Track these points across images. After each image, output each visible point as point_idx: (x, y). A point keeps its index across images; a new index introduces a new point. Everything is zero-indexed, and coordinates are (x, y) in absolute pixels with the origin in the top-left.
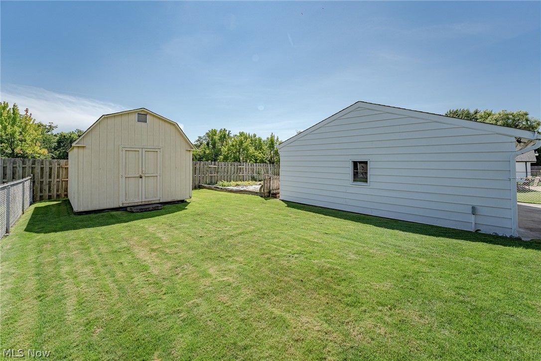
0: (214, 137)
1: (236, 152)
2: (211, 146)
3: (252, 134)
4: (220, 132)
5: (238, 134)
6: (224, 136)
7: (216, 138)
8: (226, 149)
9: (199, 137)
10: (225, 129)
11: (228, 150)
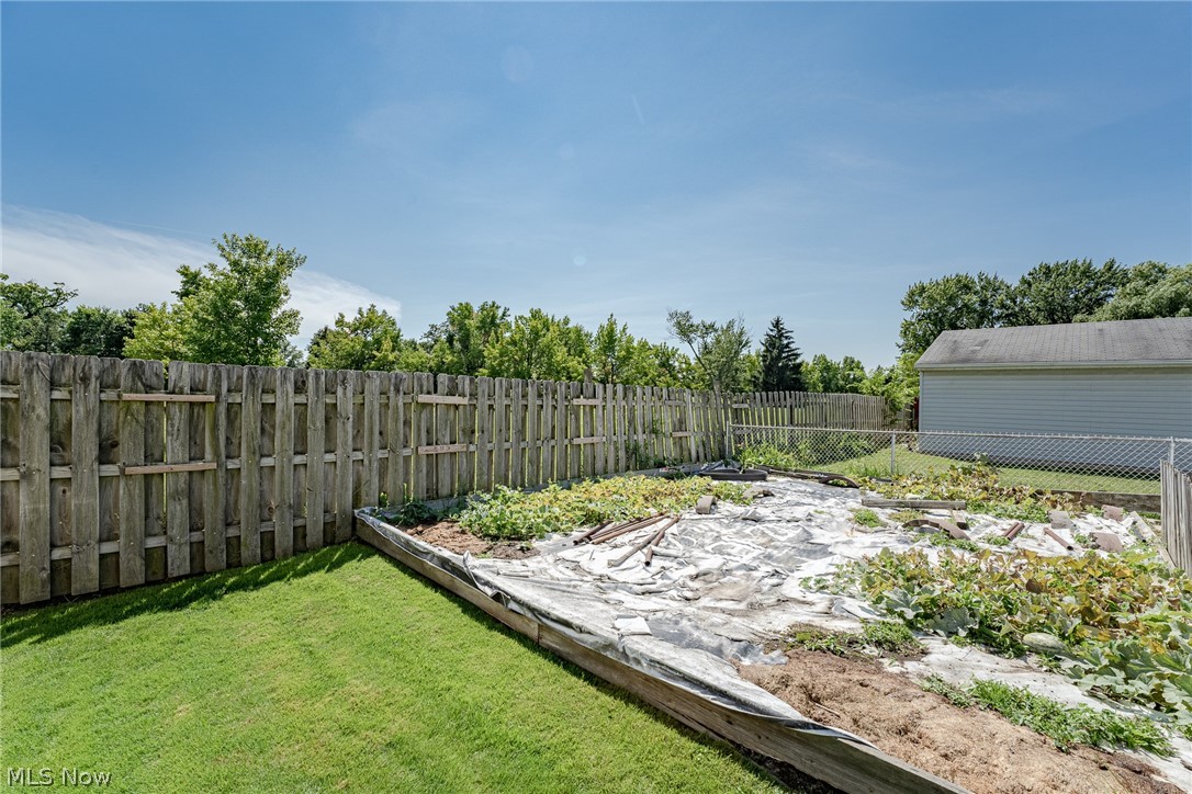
0: (467, 321)
1: (521, 360)
2: (457, 345)
3: (559, 318)
4: (483, 309)
5: (528, 315)
6: (490, 321)
7: (472, 323)
8: (496, 352)
9: (433, 326)
10: (494, 303)
11: (501, 355)
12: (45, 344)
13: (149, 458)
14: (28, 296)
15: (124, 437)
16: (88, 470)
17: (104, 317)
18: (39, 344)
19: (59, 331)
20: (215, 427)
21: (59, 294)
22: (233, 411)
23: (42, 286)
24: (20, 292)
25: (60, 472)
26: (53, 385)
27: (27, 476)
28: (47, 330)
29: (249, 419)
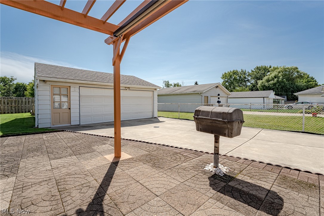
12: (9, 92)
13: (11, 105)
14: (4, 80)
15: (9, 103)
16: (6, 105)
17: (23, 85)
18: (7, 92)
19: (12, 89)
20: (17, 102)
21: (12, 79)
22: (19, 101)
23: (8, 77)
24: (3, 79)
25: (4, 105)
26: (4, 99)
27: (2, 105)
28: (9, 88)
29: (20, 102)
